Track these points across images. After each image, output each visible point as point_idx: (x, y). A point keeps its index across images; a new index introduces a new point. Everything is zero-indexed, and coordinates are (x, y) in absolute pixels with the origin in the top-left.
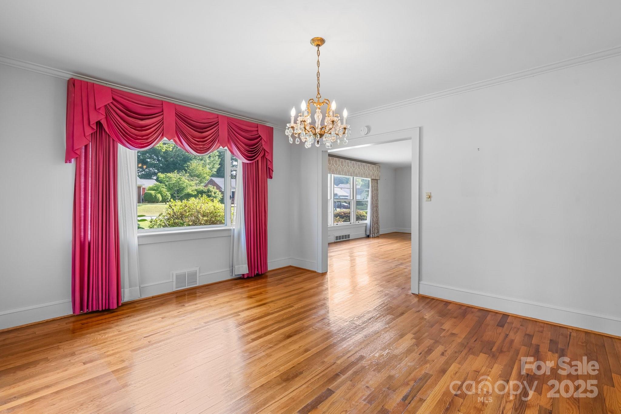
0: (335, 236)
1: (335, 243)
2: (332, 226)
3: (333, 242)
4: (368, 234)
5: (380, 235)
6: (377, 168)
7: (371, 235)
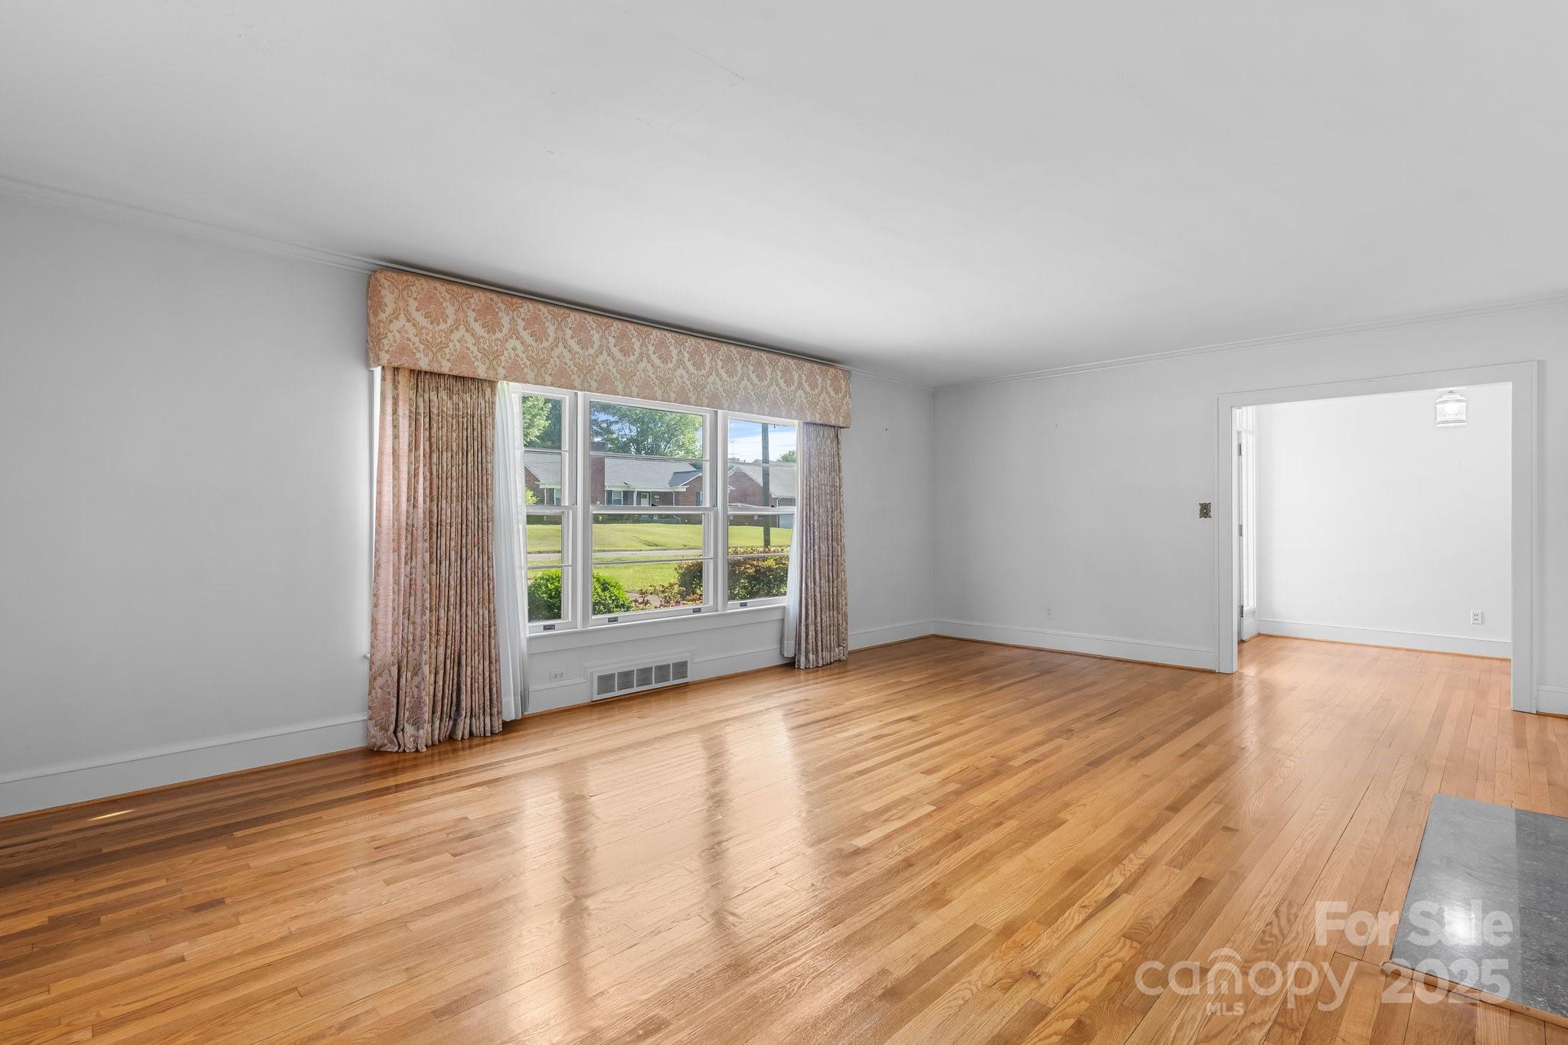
0: (592, 674)
1: (594, 706)
2: (580, 628)
3: (586, 700)
4: (789, 652)
5: (850, 653)
6: (835, 379)
7: (803, 659)
